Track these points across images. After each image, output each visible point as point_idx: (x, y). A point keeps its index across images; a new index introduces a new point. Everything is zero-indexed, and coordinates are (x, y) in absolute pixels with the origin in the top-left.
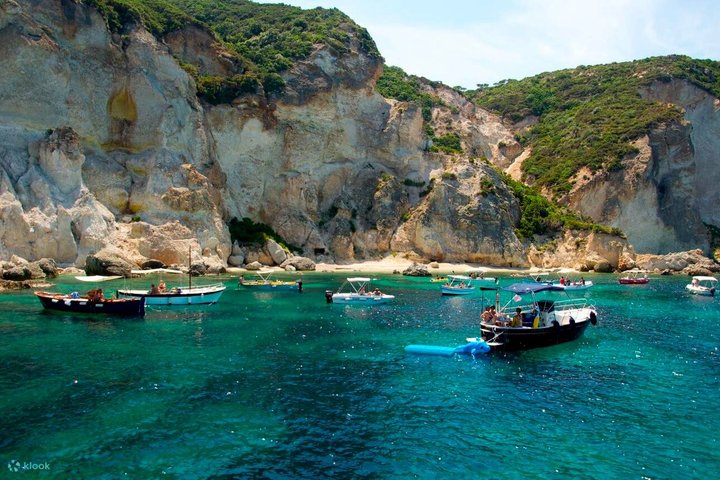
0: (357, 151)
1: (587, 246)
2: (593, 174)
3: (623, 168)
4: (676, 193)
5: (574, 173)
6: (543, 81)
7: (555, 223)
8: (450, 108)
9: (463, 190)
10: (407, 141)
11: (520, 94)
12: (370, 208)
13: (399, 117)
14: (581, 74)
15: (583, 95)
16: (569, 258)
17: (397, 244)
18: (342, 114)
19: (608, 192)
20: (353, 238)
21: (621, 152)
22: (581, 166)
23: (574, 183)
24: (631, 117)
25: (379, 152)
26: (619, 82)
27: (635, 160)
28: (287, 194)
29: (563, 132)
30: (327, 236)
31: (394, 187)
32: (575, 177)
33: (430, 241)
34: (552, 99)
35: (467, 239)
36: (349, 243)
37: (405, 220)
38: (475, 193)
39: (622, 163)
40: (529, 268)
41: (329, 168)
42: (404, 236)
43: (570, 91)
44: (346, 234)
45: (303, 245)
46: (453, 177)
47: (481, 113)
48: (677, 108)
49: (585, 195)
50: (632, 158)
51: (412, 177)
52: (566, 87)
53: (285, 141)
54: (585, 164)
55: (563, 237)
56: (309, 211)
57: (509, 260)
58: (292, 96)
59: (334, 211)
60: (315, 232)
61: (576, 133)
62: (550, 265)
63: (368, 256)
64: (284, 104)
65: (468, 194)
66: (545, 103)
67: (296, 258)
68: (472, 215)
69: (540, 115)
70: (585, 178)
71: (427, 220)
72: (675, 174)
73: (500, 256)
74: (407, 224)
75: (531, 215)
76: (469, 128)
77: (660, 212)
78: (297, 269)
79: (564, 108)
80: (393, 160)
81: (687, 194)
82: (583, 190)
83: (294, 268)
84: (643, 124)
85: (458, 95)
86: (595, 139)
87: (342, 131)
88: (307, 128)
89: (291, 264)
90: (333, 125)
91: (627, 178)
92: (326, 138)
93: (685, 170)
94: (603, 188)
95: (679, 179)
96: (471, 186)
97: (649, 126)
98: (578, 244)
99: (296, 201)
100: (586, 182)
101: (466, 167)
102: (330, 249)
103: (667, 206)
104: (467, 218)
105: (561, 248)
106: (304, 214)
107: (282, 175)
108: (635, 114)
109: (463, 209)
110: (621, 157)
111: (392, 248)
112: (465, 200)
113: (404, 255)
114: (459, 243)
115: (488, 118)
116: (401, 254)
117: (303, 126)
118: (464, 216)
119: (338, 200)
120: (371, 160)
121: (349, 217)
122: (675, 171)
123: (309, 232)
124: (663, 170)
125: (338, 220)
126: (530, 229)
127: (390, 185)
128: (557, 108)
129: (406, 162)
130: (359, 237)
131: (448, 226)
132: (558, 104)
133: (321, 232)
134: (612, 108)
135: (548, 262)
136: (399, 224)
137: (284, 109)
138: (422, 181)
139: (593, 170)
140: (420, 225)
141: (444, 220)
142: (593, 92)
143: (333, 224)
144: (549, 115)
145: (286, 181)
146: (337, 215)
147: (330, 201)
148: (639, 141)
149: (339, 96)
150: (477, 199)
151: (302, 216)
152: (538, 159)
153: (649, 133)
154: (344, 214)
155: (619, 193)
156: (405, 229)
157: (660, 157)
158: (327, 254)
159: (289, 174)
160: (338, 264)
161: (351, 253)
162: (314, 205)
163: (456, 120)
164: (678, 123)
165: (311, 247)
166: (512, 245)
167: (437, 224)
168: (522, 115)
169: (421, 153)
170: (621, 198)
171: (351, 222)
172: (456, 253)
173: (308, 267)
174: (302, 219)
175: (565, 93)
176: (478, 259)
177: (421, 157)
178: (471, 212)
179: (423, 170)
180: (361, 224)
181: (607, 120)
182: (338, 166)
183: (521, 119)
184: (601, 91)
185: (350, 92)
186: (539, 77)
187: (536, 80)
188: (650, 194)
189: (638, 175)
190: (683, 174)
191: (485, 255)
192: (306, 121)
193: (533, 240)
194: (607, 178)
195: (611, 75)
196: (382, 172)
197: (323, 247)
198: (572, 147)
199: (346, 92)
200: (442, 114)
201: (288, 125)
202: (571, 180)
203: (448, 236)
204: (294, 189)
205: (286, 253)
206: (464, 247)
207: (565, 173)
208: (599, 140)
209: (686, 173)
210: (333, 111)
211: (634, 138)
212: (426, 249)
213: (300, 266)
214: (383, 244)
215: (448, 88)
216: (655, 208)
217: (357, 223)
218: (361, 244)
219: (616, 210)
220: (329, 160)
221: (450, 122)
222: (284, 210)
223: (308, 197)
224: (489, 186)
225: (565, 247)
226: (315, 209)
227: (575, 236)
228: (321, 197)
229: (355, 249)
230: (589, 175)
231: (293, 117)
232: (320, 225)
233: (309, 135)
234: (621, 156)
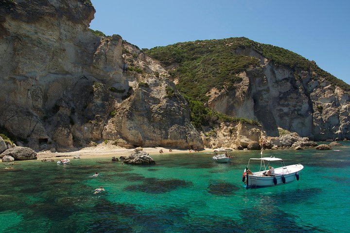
0: (75, 67)
1: (237, 132)
2: (220, 91)
3: (235, 88)
4: (261, 103)
5: (208, 91)
6: (180, 46)
7: (214, 118)
8: (132, 54)
9: (154, 94)
10: (112, 61)
11: (168, 51)
12: (85, 107)
13: (106, 45)
14: (198, 43)
15: (202, 53)
16: (227, 141)
17: (108, 134)
18: (64, 38)
19: (228, 102)
20: (72, 130)
21: (233, 80)
22: (211, 87)
23: (210, 96)
24: (233, 63)
25: (92, 68)
26: (220, 47)
27: (241, 84)
28: (15, 93)
29: (196, 70)
30: (50, 129)
31: (104, 92)
32: (209, 93)
33: (133, 131)
34: (185, 54)
35: (160, 129)
36: (69, 133)
37: (113, 116)
38: (163, 96)
39: (234, 85)
40: (203, 149)
41: (52, 77)
42: (113, 127)
43: (194, 51)
44: (66, 127)
45: (29, 136)
46: (146, 86)
47: (148, 59)
48: (257, 59)
49: (216, 103)
50: (239, 83)
51: (116, 86)
52: (192, 49)
53: (15, 49)
54: (214, 86)
55: (220, 127)
56: (35, 108)
57: (191, 144)
58: (21, 14)
59: (56, 108)
60: (40, 125)
61: (205, 70)
62: (216, 146)
63: (85, 144)
64: (13, 19)
65: (158, 97)
66: (182, 56)
67: (17, 148)
68: (162, 111)
69: (180, 62)
70: (216, 93)
71: (130, 116)
72: (259, 93)
73: (184, 141)
74: (114, 119)
75: (198, 112)
76: (144, 65)
77: (255, 114)
78: (16, 159)
79: (193, 59)
80: (102, 74)
81: (266, 103)
82: (216, 100)
83: (12, 158)
84: (242, 65)
85: (135, 49)
86: (217, 73)
87: (64, 50)
88: (35, 43)
89: (10, 155)
90: (57, 45)
91: (237, 94)
92: (51, 54)
93: (264, 90)
94: (225, 99)
95: (262, 95)
96: (159, 92)
97: (245, 66)
98: (231, 132)
99: (23, 99)
100: (217, 96)
101: (154, 79)
102: (52, 139)
103: (258, 110)
104: (160, 114)
105: (220, 134)
106: (31, 111)
107: (11, 78)
108: (235, 61)
109: (155, 107)
110: (233, 83)
111: (104, 137)
112: (157, 101)
113: (114, 142)
114: (154, 132)
115: (153, 62)
116: (111, 142)
117: (32, 41)
118: (156, 112)
119: (60, 100)
120: (86, 73)
121: (69, 113)
122: (259, 91)
123: (33, 126)
124: (254, 91)
125: (60, 115)
126: (198, 122)
127: (100, 90)
128: (188, 59)
129: (111, 76)
130: (78, 130)
131: (146, 120)
132: (189, 57)
133: (44, 126)
134: (221, 58)
135: (214, 144)
136: (109, 118)
137: (13, 23)
138: (122, 89)
139: (220, 89)
140: (125, 119)
141: (142, 115)
142: (207, 52)
143: (56, 118)
144: (186, 63)
145: (15, 83)
146: (59, 112)
147: (54, 102)
148: (241, 74)
149: (63, 25)
150: (165, 101)
151: (29, 112)
152: (185, 84)
153: (245, 70)
154: (65, 111)
155: (234, 102)
156: (113, 122)
157: (252, 84)
158: (50, 143)
159: (18, 77)
160: (59, 152)
161: (71, 142)
162: (40, 103)
163: (136, 61)
164: (259, 66)
165: (35, 137)
166: (192, 133)
167: (138, 119)
168: (170, 62)
169: (121, 70)
170: (236, 105)
171: (70, 117)
172: (153, 140)
173: (28, 157)
174: (29, 114)
175: (192, 52)
176: (168, 143)
177: (121, 73)
178: (162, 109)
179: (123, 82)
180: (79, 118)
181: (220, 64)
182: (60, 76)
183: (170, 64)
184: (211, 51)
185: (71, 23)
186: (177, 44)
187: (176, 45)
188: (250, 103)
189: (244, 92)
190: (264, 93)
191: (174, 141)
192: (34, 37)
193: (201, 130)
194: (227, 94)
195: (215, 44)
196: (94, 82)
197: (47, 137)
198: (204, 77)
199: (67, 23)
200: (127, 57)
201: (17, 38)
202: (207, 95)
203: (146, 127)
204: (22, 89)
205: (7, 143)
206: (157, 135)
207: (203, 91)
208: (219, 73)
209: (265, 92)
210: (57, 33)
211: (238, 72)
212: (130, 137)
213: (19, 155)
214: (96, 134)
215: (130, 44)
216: (253, 111)
217: (76, 117)
218: (78, 134)
219: (234, 112)
220: (53, 71)
221: (132, 62)
222: (12, 107)
223: (35, 96)
224: (173, 92)
225: (222, 133)
226: (40, 106)
227: (228, 126)
228: (45, 98)
229: (73, 138)
230: (217, 92)
231: (22, 32)
232: (44, 119)
233: (36, 48)
234: (233, 81)
